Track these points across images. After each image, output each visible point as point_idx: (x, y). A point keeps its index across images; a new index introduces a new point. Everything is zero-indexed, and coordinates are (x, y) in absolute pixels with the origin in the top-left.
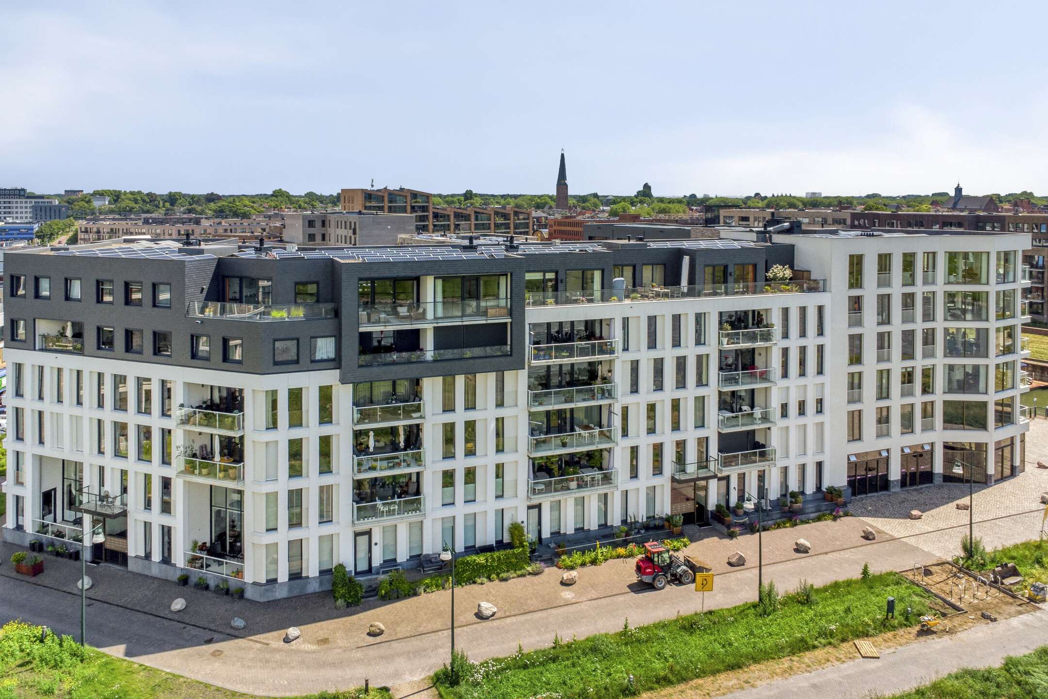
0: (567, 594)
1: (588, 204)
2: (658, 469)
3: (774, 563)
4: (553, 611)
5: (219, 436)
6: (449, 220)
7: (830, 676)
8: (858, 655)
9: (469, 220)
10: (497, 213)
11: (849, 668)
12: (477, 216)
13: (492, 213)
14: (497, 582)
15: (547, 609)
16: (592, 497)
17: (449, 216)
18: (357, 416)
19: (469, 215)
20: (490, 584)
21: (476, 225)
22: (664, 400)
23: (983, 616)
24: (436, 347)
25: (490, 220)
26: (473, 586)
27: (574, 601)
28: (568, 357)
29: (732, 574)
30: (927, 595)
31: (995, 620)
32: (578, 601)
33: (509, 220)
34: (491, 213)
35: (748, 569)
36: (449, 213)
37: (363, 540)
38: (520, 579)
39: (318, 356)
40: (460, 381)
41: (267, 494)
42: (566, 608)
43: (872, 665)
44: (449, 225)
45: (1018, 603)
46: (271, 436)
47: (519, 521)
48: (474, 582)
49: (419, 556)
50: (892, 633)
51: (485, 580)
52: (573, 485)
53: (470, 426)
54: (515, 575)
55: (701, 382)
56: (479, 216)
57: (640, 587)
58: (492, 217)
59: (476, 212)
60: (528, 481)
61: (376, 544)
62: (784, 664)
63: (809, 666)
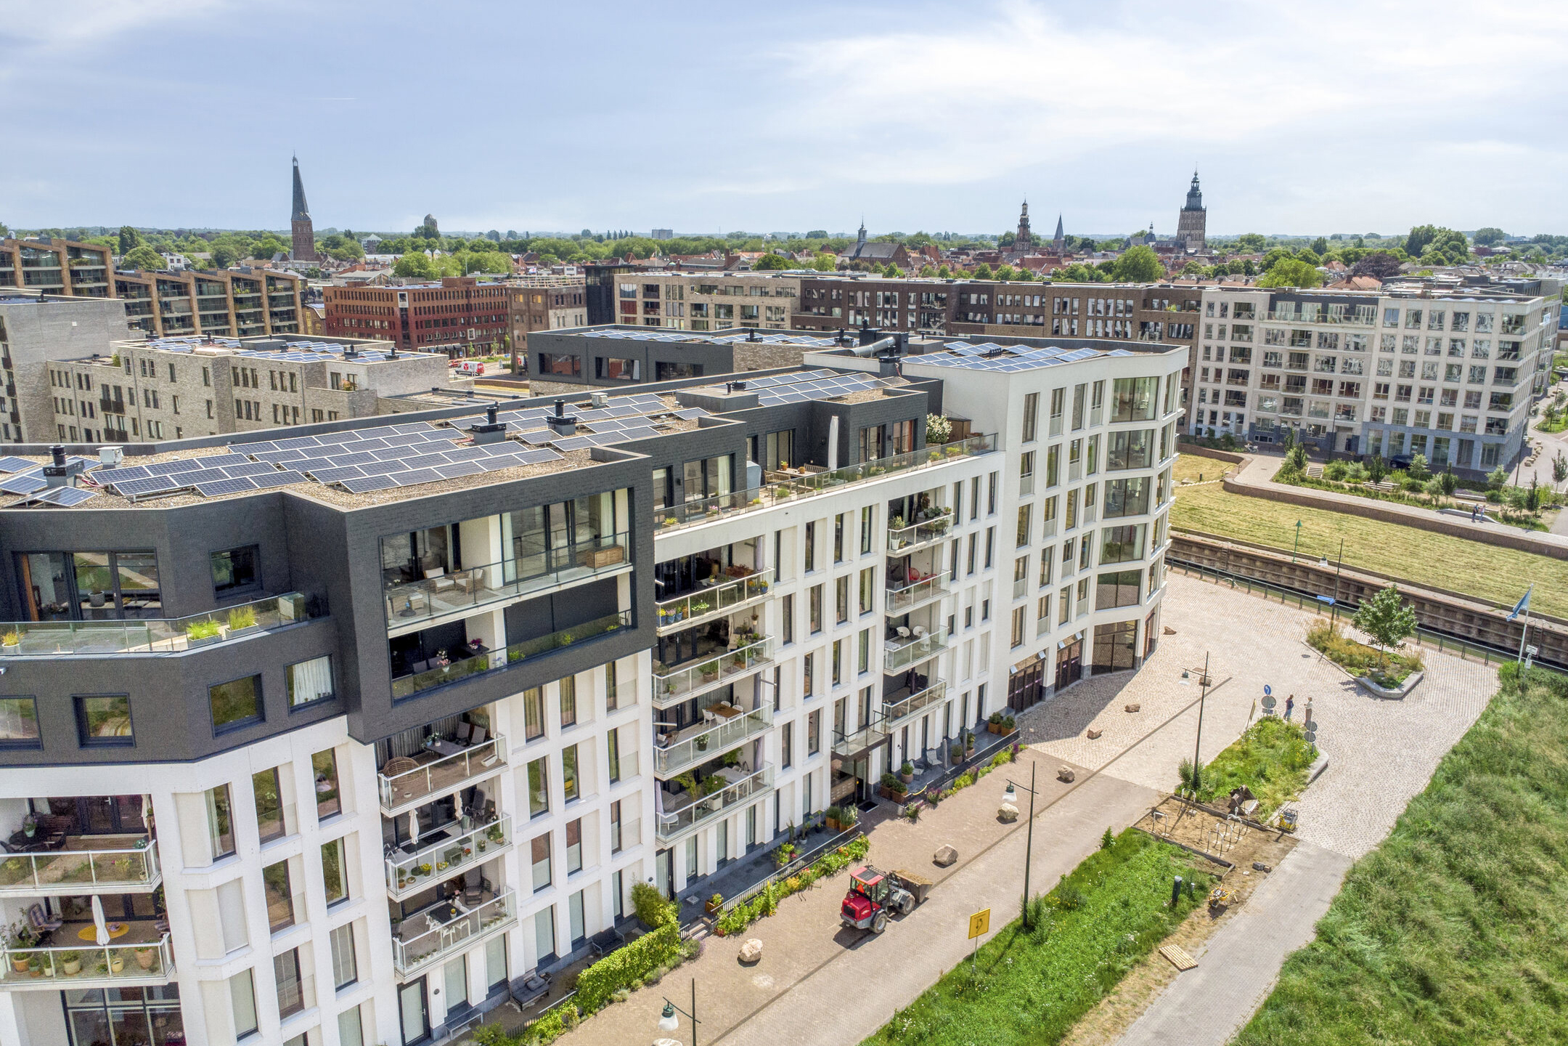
0: (761, 980)
1: (341, 250)
2: (814, 748)
3: (989, 848)
4: (763, 1018)
5: (103, 898)
6: (148, 294)
7: (1167, 1011)
8: (1173, 969)
9: (187, 293)
10: (236, 280)
11: (1177, 991)
12: (200, 286)
13: (229, 280)
14: (643, 990)
15: (750, 1017)
16: (737, 817)
17: (147, 287)
18: (386, 791)
19: (186, 285)
20: (636, 995)
21: (200, 301)
22: (821, 645)
23: (1255, 867)
24: (510, 641)
25: (225, 293)
26: (610, 1008)
27: (778, 989)
28: (708, 610)
29: (951, 880)
30: (1185, 853)
31: (1268, 871)
32: (785, 987)
33: (259, 291)
34: (225, 280)
35: (964, 865)
36: (148, 282)
37: (412, 994)
38: (674, 972)
39: (299, 699)
40: (553, 692)
41: (232, 979)
42: (775, 1006)
43: (1196, 978)
44: (149, 304)
45: (1274, 838)
46: (228, 870)
47: (646, 880)
48: (611, 1002)
49: (505, 982)
50: (1186, 922)
51: (626, 992)
52: (718, 803)
53: (570, 757)
54: (665, 969)
55: (865, 610)
56: (205, 287)
57: (853, 936)
58: (229, 286)
59: (198, 280)
60: (656, 816)
61: (437, 992)
62: (1106, 1012)
63: (1134, 1005)
